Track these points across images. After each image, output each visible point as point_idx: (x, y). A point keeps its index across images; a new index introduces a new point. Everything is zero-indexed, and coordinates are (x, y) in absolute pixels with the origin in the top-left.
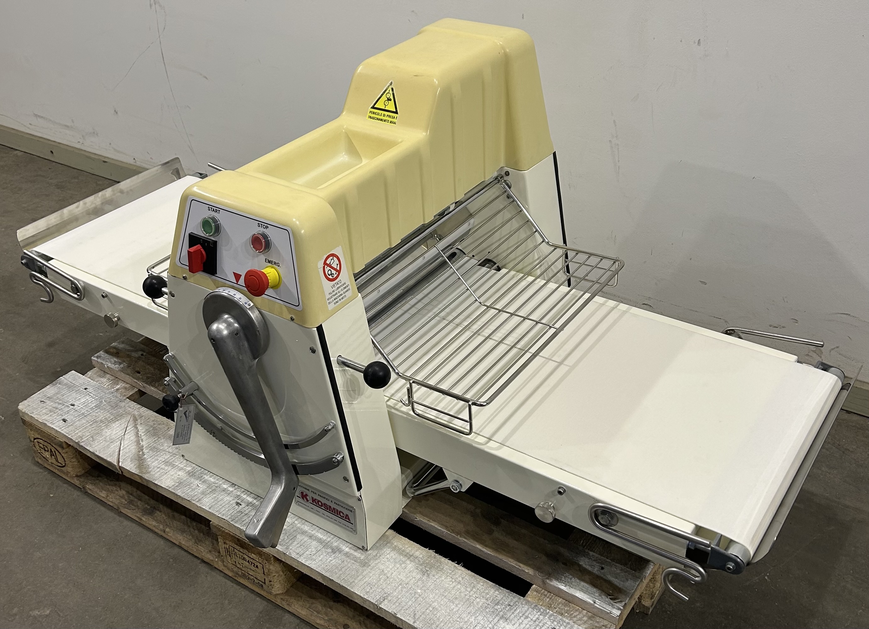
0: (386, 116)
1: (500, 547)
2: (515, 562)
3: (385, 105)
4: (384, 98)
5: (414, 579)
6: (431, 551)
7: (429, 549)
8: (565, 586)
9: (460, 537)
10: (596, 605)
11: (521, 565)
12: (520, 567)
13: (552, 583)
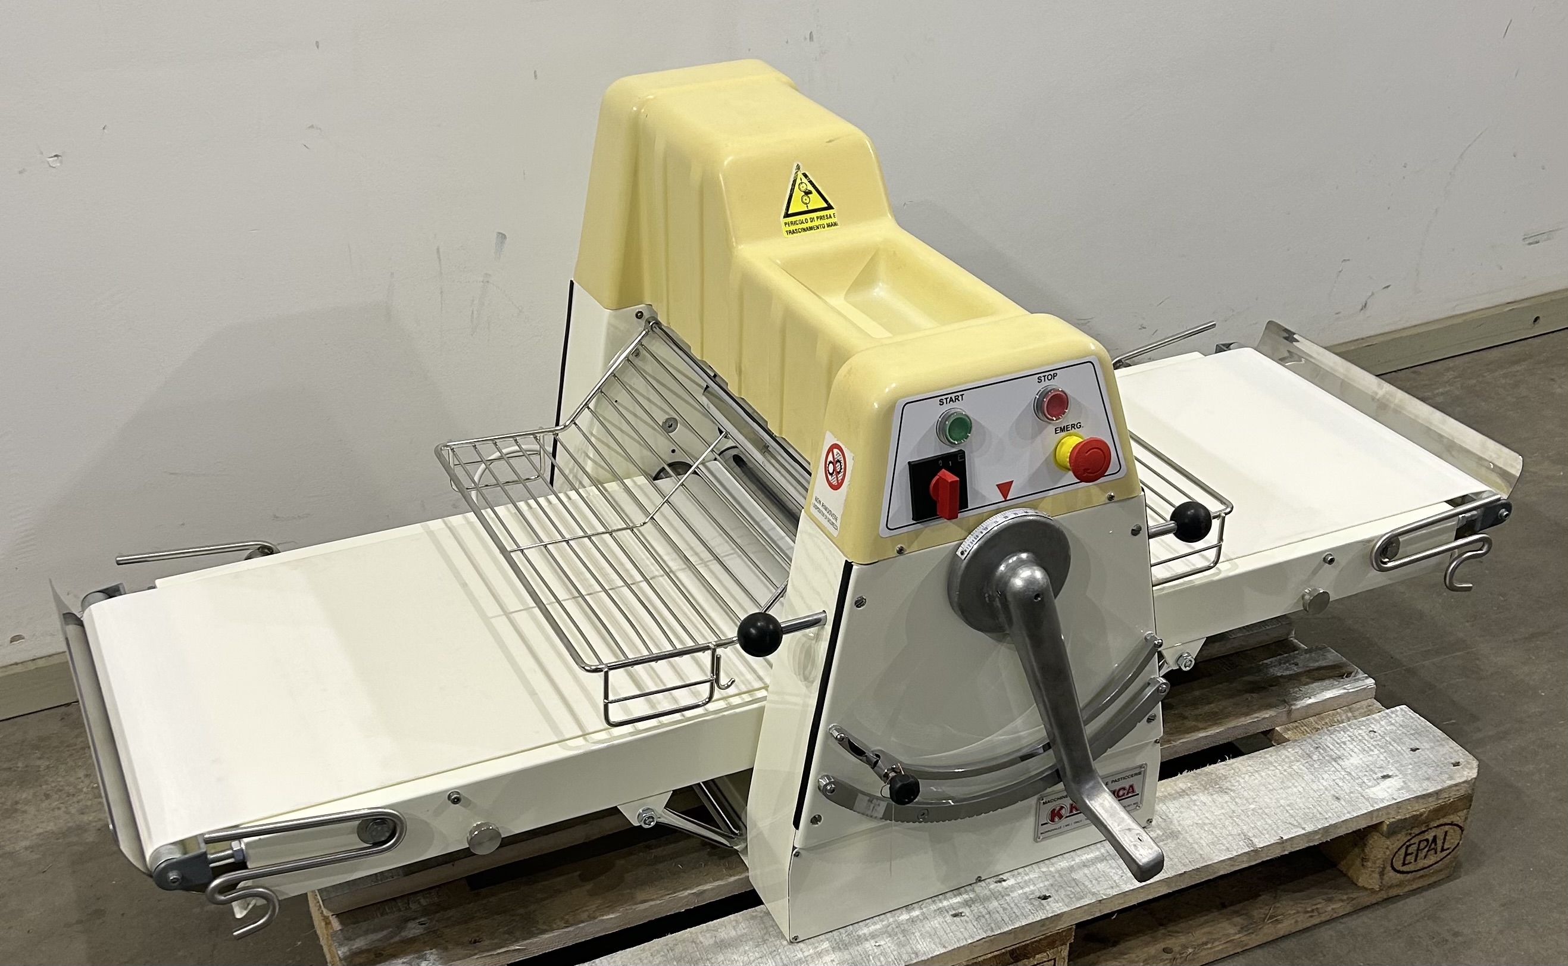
0: (815, 219)
1: (1215, 718)
2: (1248, 718)
3: (806, 204)
4: (798, 194)
5: (1229, 804)
6: (1185, 773)
7: (1181, 774)
8: (1310, 698)
9: (1176, 742)
10: (1350, 691)
11: (1256, 715)
12: (1257, 717)
13: (1298, 707)
